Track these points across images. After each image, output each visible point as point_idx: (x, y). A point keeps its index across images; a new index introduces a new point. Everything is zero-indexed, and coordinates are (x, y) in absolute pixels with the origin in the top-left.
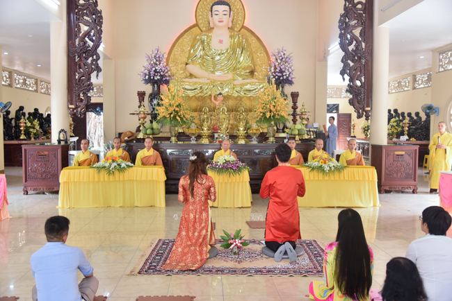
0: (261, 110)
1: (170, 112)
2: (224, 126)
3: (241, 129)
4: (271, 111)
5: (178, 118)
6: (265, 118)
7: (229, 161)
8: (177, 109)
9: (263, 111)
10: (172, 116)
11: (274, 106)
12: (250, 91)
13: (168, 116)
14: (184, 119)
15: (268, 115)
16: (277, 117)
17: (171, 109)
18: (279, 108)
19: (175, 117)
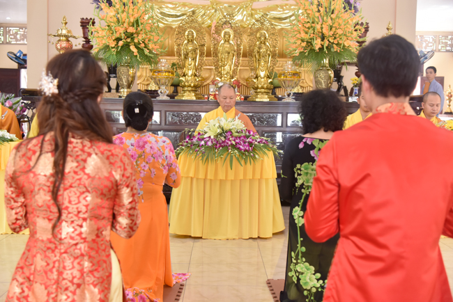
0: (303, 35)
1: (117, 35)
2: (227, 68)
3: (262, 74)
4: (323, 39)
5: (133, 48)
6: (312, 50)
7: (230, 131)
8: (131, 30)
9: (307, 37)
10: (121, 43)
11: (331, 28)
12: (280, 19)
13: (113, 44)
14: (146, 52)
15: (317, 44)
16: (335, 48)
17: (121, 31)
18: (340, 32)
19: (127, 46)
